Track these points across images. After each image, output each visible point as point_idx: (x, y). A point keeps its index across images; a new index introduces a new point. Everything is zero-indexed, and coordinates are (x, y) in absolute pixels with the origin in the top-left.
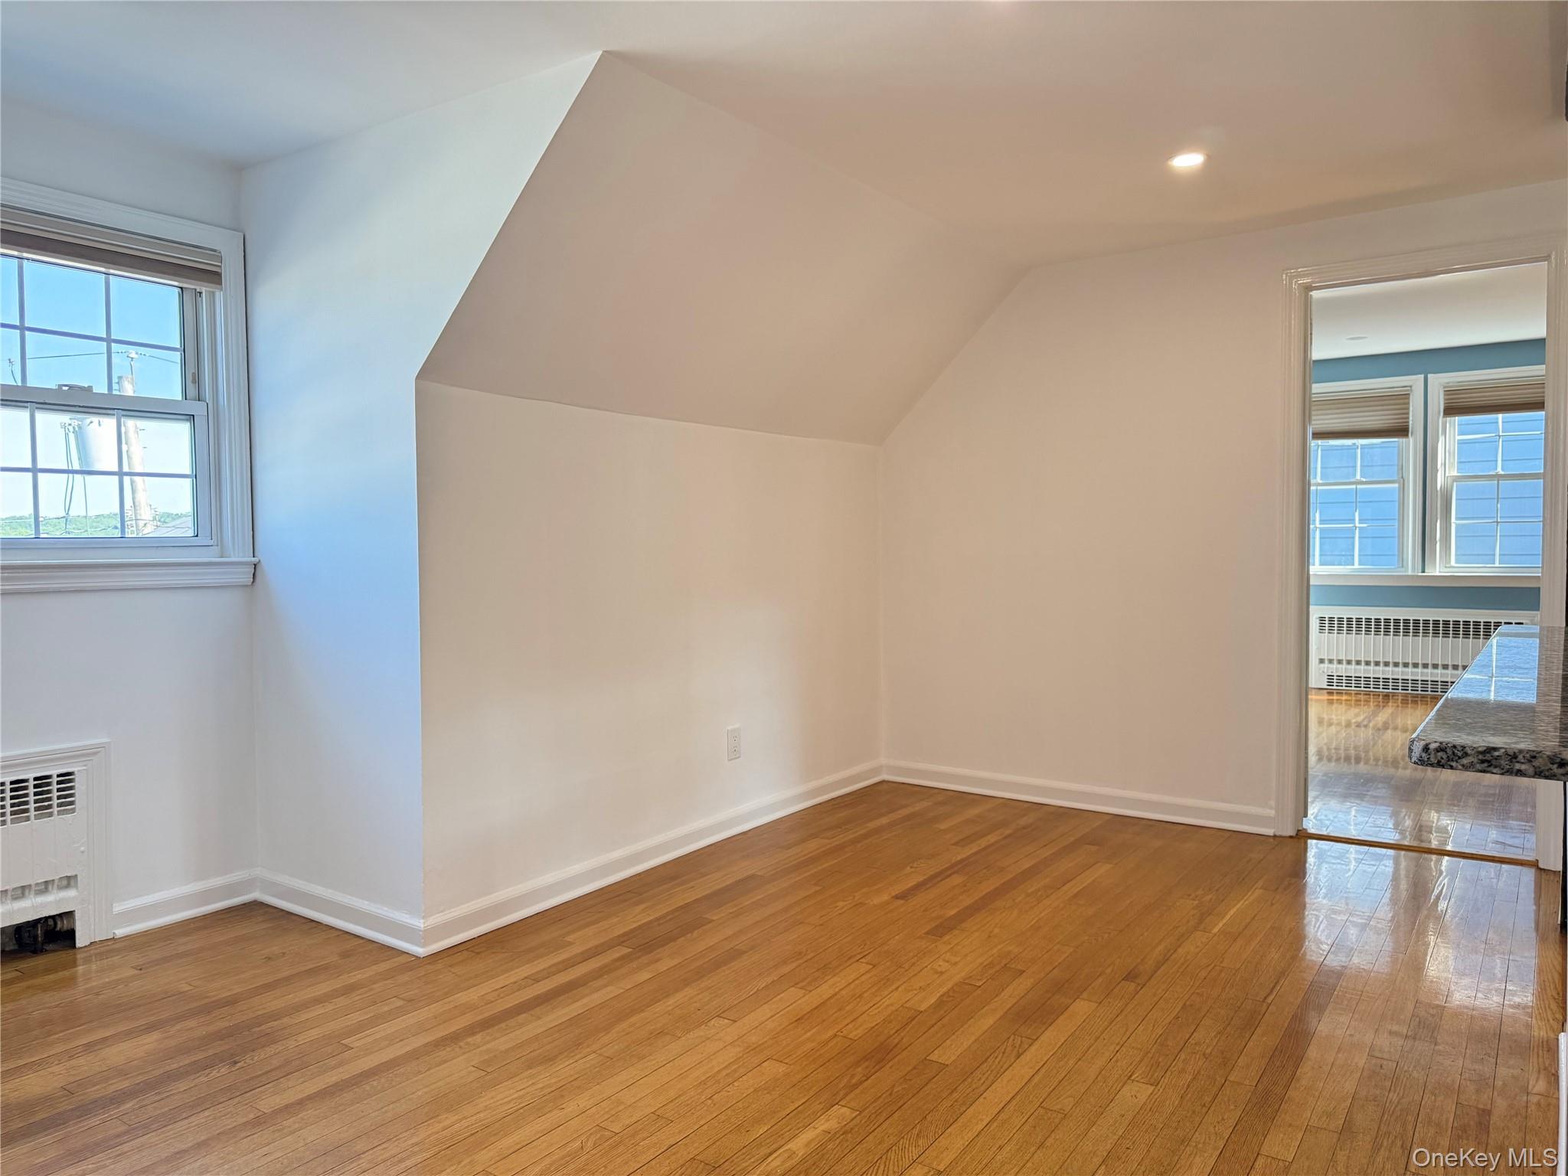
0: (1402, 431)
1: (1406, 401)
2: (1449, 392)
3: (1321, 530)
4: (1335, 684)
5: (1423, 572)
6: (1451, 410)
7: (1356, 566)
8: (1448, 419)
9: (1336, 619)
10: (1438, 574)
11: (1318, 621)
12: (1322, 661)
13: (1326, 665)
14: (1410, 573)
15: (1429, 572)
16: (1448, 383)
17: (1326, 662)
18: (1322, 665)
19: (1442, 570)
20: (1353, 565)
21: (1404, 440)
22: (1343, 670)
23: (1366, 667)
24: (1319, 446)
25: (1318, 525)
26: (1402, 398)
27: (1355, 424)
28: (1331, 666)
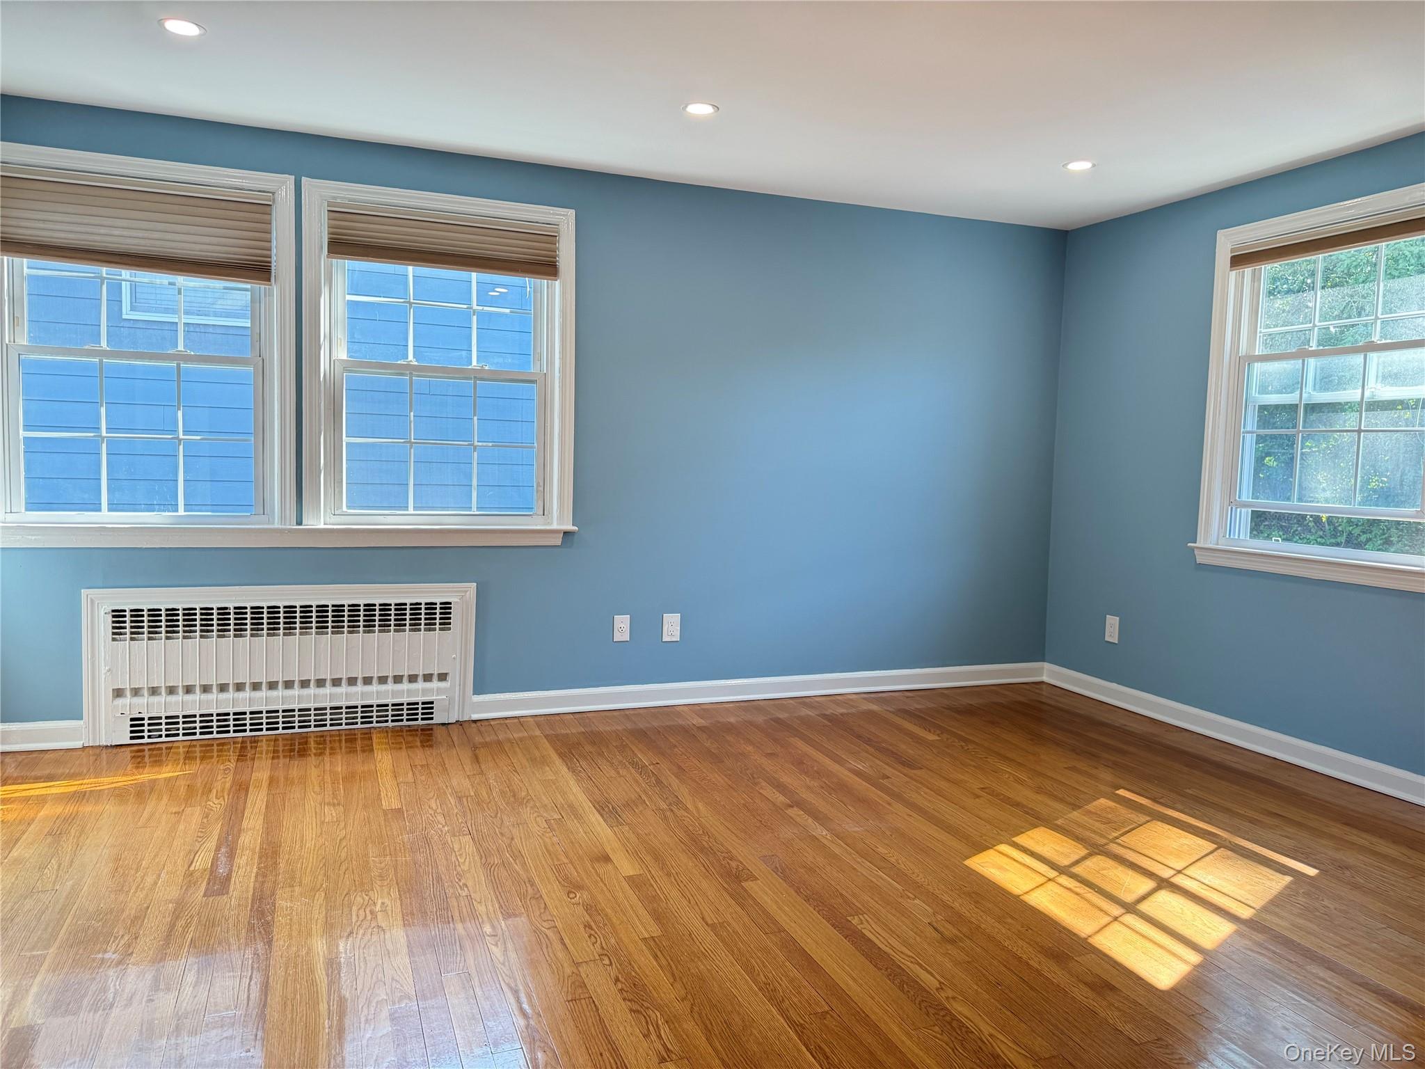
0: (259, 270)
1: (266, 217)
2: (336, 213)
3: (111, 442)
4: (146, 734)
5: (299, 523)
6: (341, 246)
7: (181, 512)
8: (334, 261)
9: (145, 613)
10: (322, 526)
11: (110, 619)
12: (118, 693)
13: (127, 700)
14: (277, 525)
15: (311, 522)
16: (335, 198)
17: (128, 693)
18: (120, 701)
19: (328, 520)
20: (177, 511)
21: (263, 287)
22: (160, 706)
23: (204, 697)
24: (103, 279)
25: (104, 434)
26: (261, 210)
27: (174, 245)
28: (136, 700)
